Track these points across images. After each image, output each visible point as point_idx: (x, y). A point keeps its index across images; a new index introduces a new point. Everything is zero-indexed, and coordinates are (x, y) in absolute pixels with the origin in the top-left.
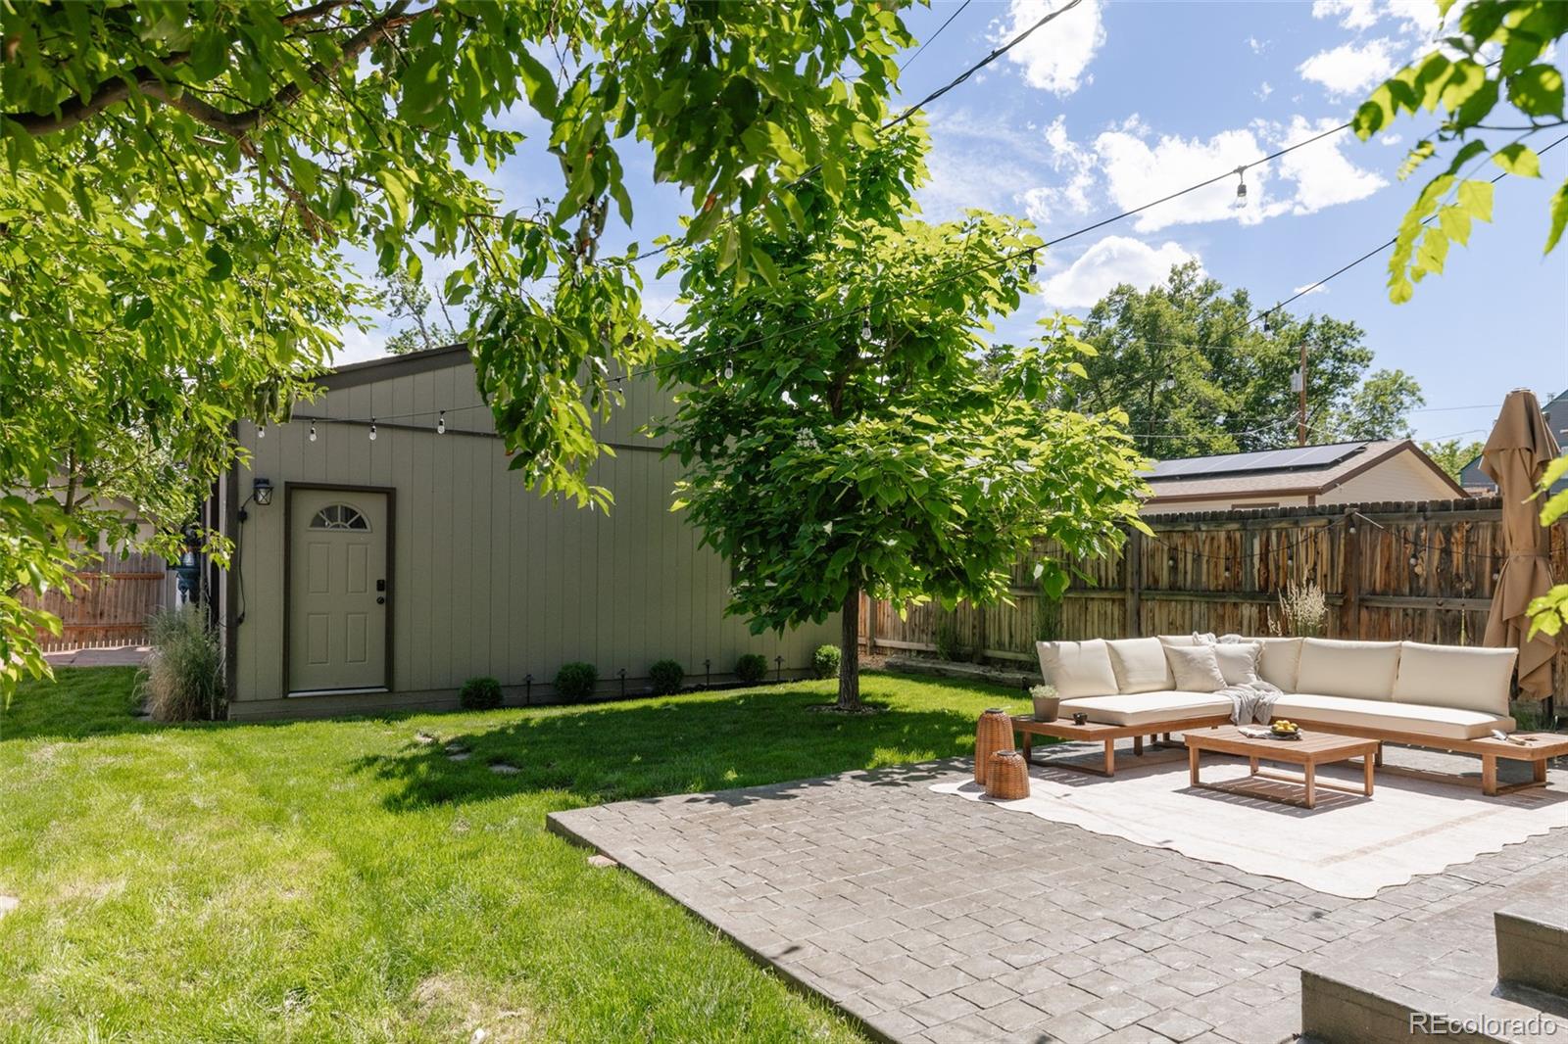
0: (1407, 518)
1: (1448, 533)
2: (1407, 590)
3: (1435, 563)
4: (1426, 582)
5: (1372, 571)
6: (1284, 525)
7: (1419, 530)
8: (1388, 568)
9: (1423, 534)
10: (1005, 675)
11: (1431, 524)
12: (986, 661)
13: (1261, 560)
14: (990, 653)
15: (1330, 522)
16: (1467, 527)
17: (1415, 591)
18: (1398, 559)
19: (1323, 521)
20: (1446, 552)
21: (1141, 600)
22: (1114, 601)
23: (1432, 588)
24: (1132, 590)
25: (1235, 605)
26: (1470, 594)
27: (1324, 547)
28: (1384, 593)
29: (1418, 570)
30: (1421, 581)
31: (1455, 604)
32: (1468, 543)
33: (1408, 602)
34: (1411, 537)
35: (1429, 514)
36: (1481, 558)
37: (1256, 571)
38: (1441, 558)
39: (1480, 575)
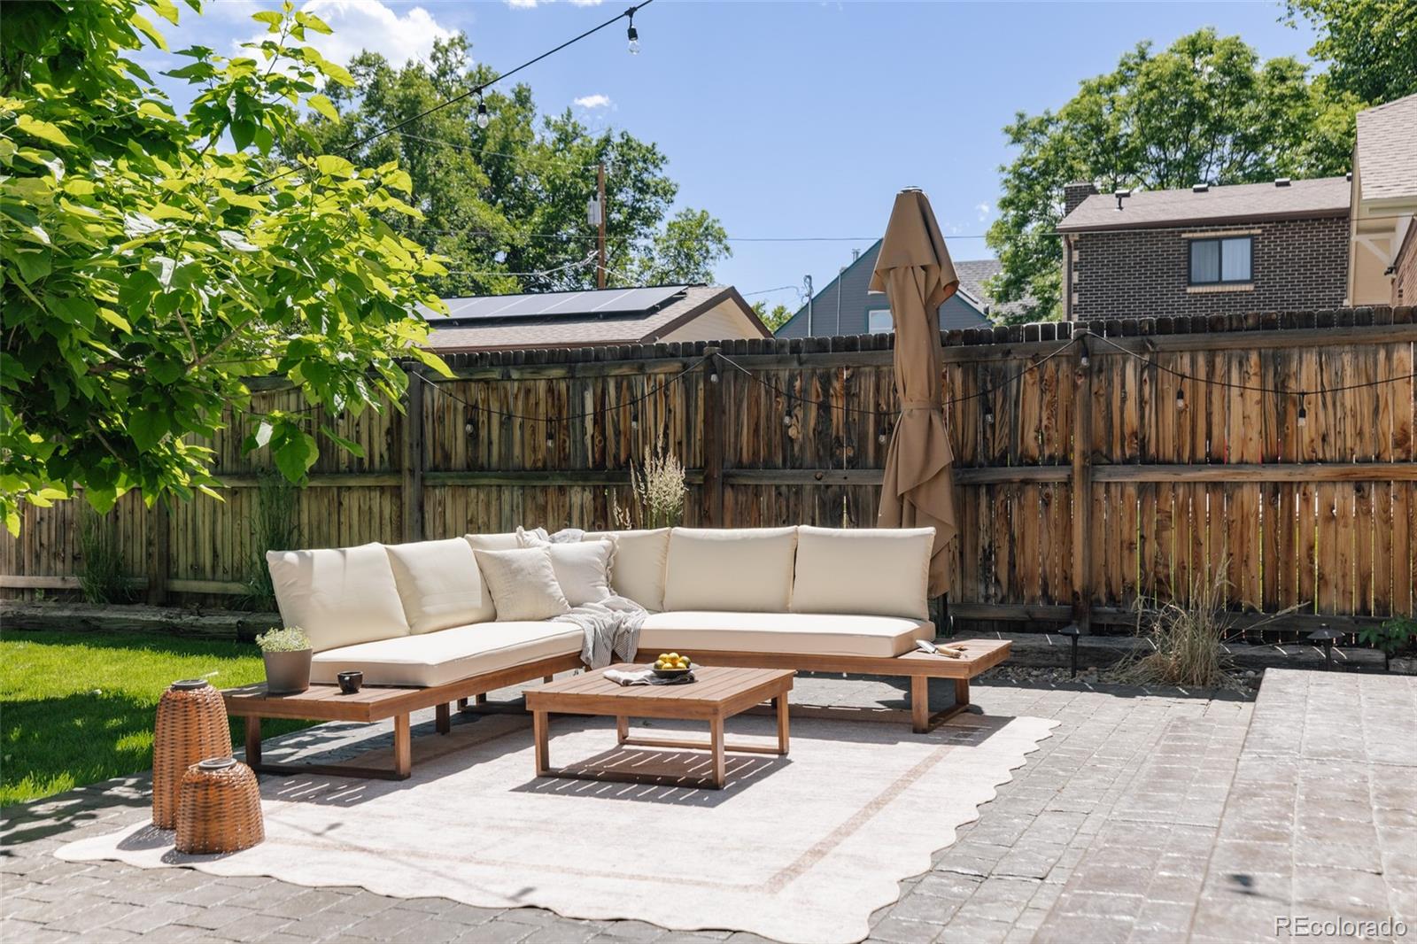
0: (779, 362)
1: (826, 381)
2: (779, 461)
3: (812, 423)
4: (802, 448)
5: (738, 434)
6: (625, 371)
7: (792, 379)
8: (756, 430)
9: (798, 384)
10: (206, 621)
11: (807, 369)
12: (172, 600)
13: (595, 422)
14: (178, 585)
15: (685, 366)
16: (845, 374)
17: (792, 462)
18: (768, 418)
19: (675, 366)
20: (825, 408)
21: (424, 487)
22: (382, 489)
23: (808, 456)
24: (412, 472)
25: (562, 489)
26: (854, 463)
27: (678, 402)
28: (753, 466)
29: (792, 432)
30: (796, 448)
31: (836, 478)
32: (849, 395)
33: (781, 478)
34: (783, 388)
35: (803, 356)
36: (864, 414)
37: (588, 437)
38: (818, 415)
39: (863, 437)
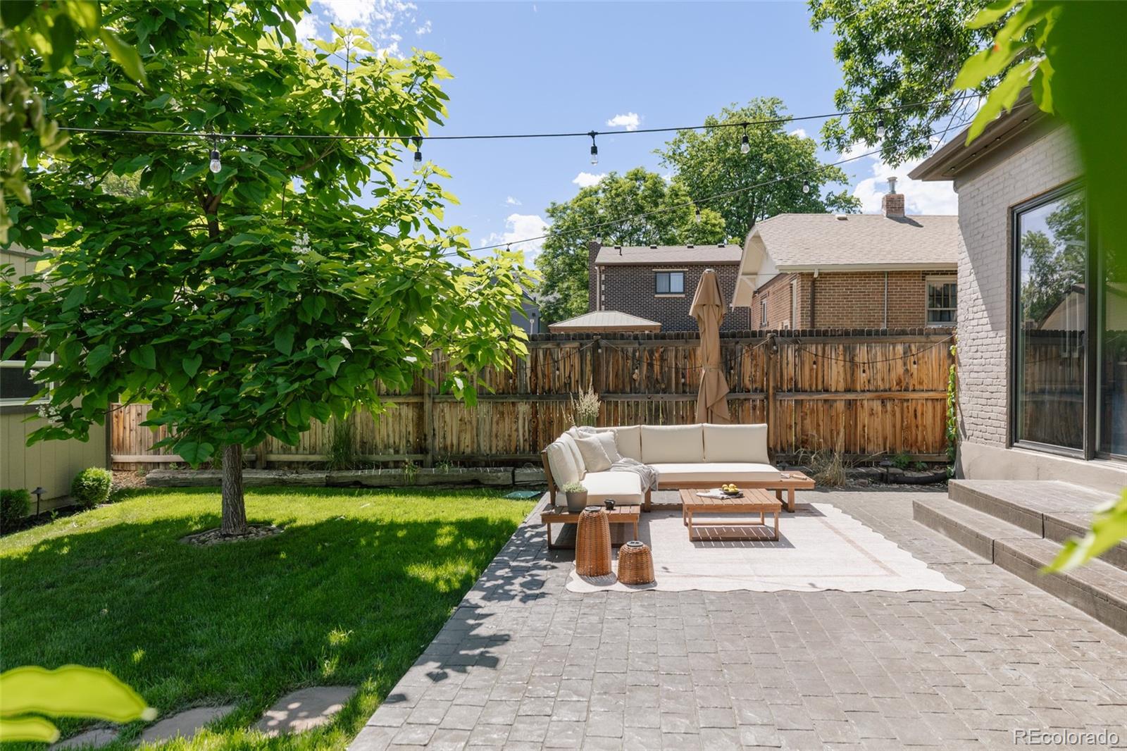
0: (629, 343)
1: (651, 353)
2: (628, 389)
3: (645, 372)
4: (640, 384)
5: (607, 377)
6: (550, 346)
7: (634, 351)
8: (617, 375)
9: (637, 354)
10: (303, 476)
11: (642, 348)
12: (270, 466)
13: (532, 370)
14: (273, 457)
15: (581, 345)
16: (661, 350)
17: (635, 390)
18: (623, 370)
19: (576, 344)
20: (651, 365)
21: (434, 403)
23: (643, 387)
24: (429, 395)
25: (513, 404)
26: (664, 391)
27: (577, 362)
28: (615, 392)
29: (635, 376)
30: (637, 384)
31: (659, 398)
32: (662, 359)
33: (631, 398)
34: (630, 354)
35: (642, 341)
36: (670, 368)
37: (528, 378)
38: (647, 368)
39: (670, 380)
